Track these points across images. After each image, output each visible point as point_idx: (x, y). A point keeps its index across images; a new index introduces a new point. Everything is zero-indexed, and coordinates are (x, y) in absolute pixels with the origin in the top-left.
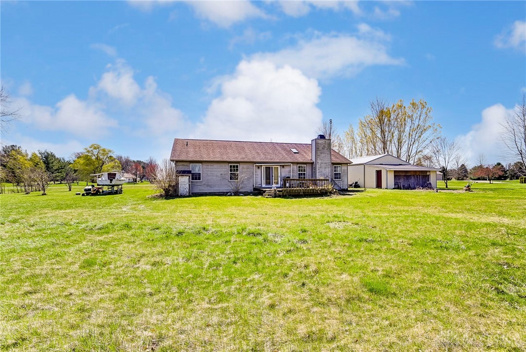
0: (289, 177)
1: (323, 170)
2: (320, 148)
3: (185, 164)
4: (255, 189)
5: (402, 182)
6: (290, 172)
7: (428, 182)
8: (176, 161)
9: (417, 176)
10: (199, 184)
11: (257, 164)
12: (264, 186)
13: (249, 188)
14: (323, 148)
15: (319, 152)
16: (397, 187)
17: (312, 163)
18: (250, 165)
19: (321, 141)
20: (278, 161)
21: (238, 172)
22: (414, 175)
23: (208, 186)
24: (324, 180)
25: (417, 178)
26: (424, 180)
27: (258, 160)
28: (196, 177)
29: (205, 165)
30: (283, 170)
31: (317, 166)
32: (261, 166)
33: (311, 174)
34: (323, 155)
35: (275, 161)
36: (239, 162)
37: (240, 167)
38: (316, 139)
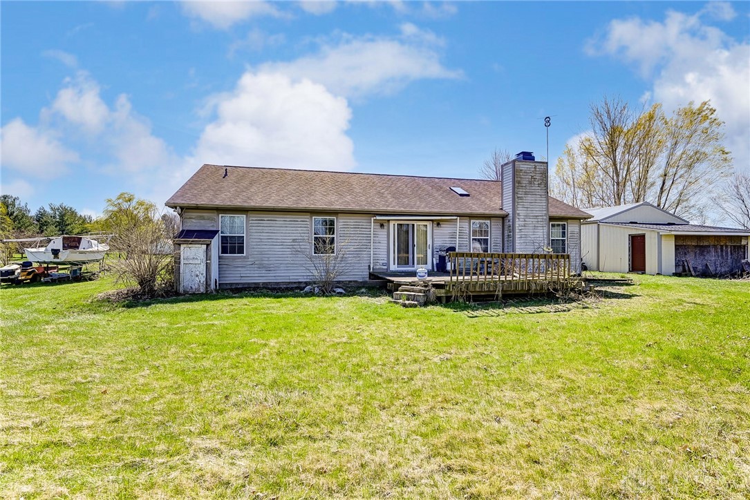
0: (453, 249)
1: (529, 231)
2: (525, 182)
3: (206, 214)
4: (372, 276)
5: (692, 261)
6: (453, 236)
7: (743, 261)
8: (182, 208)
9: (722, 246)
10: (238, 262)
11: (378, 218)
12: (394, 267)
13: (359, 273)
14: (530, 183)
15: (521, 192)
16: (682, 271)
17: (504, 218)
18: (362, 221)
19: (525, 166)
20: (427, 210)
21: (335, 236)
22: (715, 246)
23: (261, 267)
24: (532, 256)
25: (722, 251)
26: (735, 256)
27: (382, 208)
28: (232, 246)
29: (254, 217)
30: (437, 231)
31: (517, 223)
32: (389, 221)
33: (500, 240)
34: (529, 198)
35: (421, 210)
36: (336, 213)
37: (340, 223)
38: (514, 161)
